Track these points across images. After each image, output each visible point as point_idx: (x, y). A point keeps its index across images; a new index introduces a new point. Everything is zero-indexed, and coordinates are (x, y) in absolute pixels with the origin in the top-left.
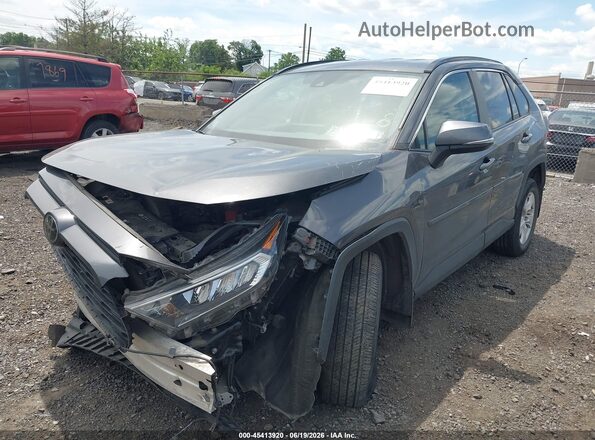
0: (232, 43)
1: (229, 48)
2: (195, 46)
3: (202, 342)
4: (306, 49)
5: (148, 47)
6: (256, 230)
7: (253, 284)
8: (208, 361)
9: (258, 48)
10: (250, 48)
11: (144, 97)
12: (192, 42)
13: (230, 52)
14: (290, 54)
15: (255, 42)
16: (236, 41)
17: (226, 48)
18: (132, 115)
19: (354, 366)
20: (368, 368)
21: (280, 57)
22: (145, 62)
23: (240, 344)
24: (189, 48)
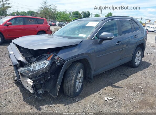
0: (82, 12)
1: (82, 13)
2: (73, 13)
3: (34, 79)
4: (101, 13)
5: (60, 13)
6: (47, 56)
7: (45, 67)
8: (32, 82)
9: (89, 13)
10: (87, 13)
11: (59, 26)
12: (72, 12)
13: (82, 14)
14: (98, 14)
15: (88, 11)
16: (83, 11)
17: (81, 13)
18: (49, 31)
19: (70, 87)
20: (73, 88)
21: (95, 15)
22: (60, 17)
23: (44, 81)
24: (71, 13)
